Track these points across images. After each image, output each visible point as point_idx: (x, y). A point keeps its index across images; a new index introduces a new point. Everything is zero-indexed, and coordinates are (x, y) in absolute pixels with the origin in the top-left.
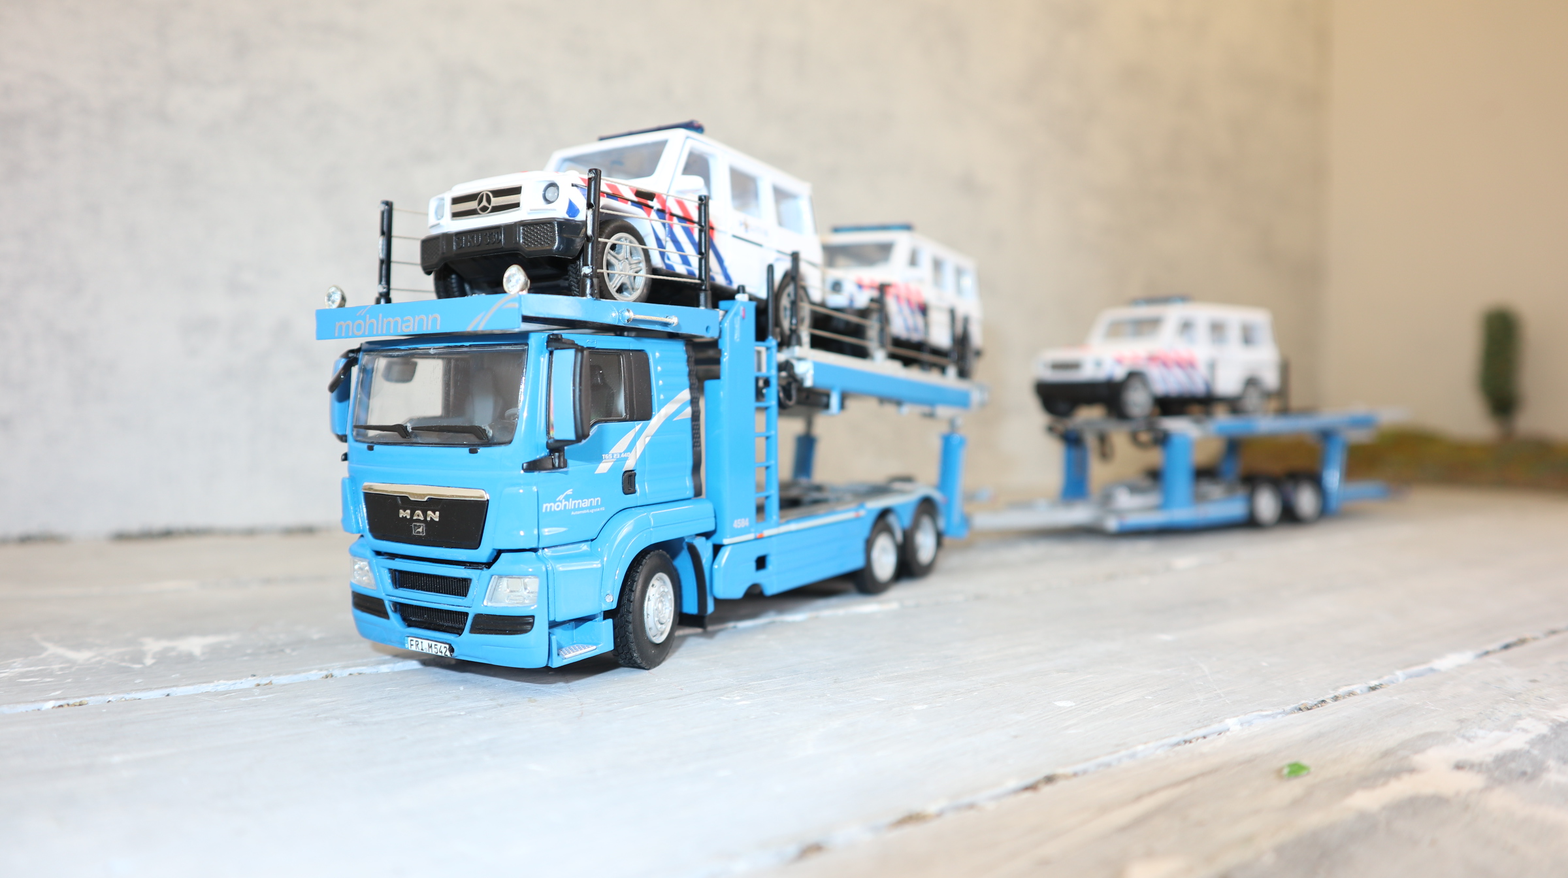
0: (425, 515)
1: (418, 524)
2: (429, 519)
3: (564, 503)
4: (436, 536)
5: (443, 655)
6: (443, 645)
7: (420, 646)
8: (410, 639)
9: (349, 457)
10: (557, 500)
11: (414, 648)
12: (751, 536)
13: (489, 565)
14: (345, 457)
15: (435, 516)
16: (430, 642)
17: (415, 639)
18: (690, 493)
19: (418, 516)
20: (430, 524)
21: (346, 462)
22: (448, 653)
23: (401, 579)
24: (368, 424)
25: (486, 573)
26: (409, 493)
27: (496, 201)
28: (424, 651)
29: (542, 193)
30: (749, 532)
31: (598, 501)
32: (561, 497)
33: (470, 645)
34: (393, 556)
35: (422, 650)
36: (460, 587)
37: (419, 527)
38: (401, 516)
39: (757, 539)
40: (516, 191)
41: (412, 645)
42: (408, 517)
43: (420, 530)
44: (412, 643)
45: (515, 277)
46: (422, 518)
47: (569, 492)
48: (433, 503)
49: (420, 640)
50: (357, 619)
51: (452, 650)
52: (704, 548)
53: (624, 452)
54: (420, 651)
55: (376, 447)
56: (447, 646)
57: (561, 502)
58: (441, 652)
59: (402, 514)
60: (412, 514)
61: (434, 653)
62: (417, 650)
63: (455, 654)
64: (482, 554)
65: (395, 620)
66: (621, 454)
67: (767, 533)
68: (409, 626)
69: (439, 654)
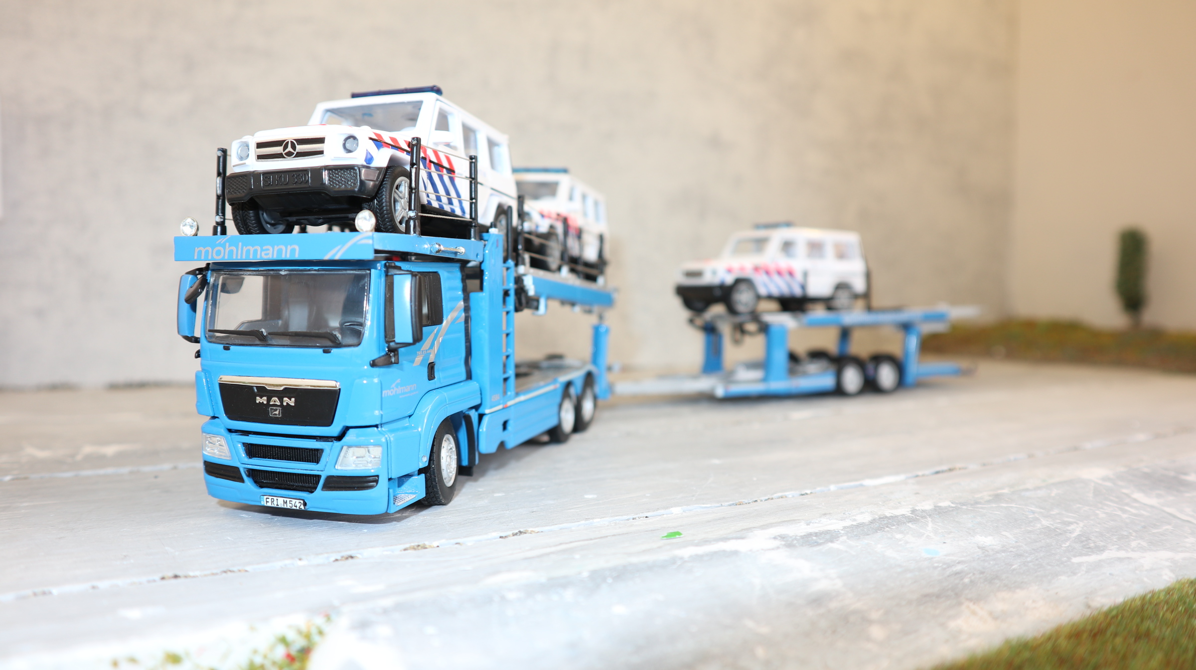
0: (281, 401)
1: (274, 408)
2: (285, 404)
3: (395, 390)
4: (289, 417)
5: (298, 508)
6: (298, 501)
7: (275, 503)
8: (265, 497)
9: (202, 354)
10: (391, 387)
11: (269, 504)
12: (500, 407)
13: (340, 438)
14: (198, 355)
15: (292, 402)
16: (285, 499)
17: (270, 497)
18: (464, 376)
19: (275, 401)
20: (286, 409)
21: (199, 359)
22: (302, 507)
23: (253, 451)
24: (215, 329)
25: (337, 444)
26: (266, 384)
27: (300, 148)
28: (280, 506)
29: (342, 142)
30: (499, 404)
31: (414, 386)
32: (394, 385)
33: (320, 500)
34: (246, 433)
35: (277, 505)
36: (314, 456)
37: (276, 410)
38: (257, 402)
39: (504, 408)
40: (321, 140)
41: (267, 502)
42: (265, 402)
43: (277, 412)
44: (268, 500)
45: (365, 220)
46: (278, 403)
47: (398, 381)
48: (289, 392)
49: (275, 498)
50: (208, 483)
51: (305, 504)
52: (474, 415)
53: (429, 349)
54: (276, 506)
55: (232, 347)
56: (302, 502)
57: (393, 388)
58: (296, 507)
59: (258, 400)
60: (269, 400)
61: (288, 507)
62: (273, 505)
63: (307, 507)
64: (334, 430)
65: (249, 483)
66: (427, 350)
67: (510, 403)
68: (261, 487)
69: (294, 508)
